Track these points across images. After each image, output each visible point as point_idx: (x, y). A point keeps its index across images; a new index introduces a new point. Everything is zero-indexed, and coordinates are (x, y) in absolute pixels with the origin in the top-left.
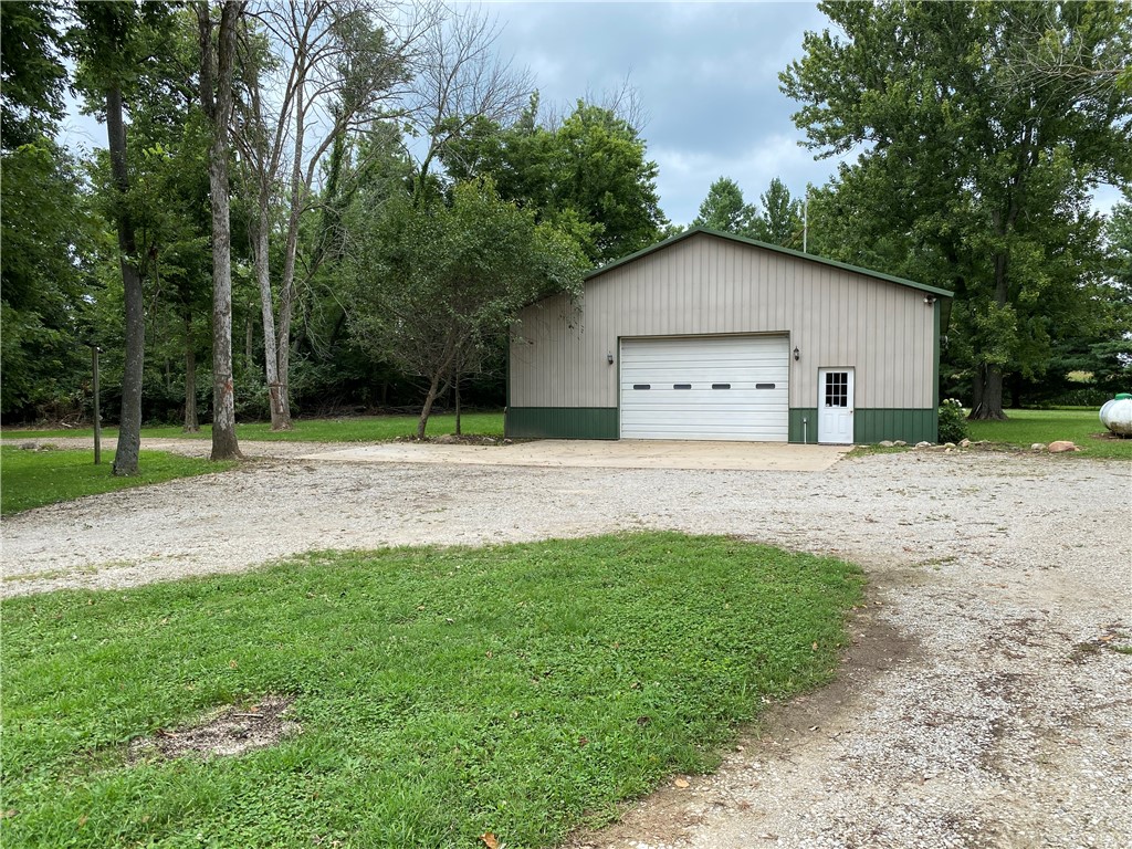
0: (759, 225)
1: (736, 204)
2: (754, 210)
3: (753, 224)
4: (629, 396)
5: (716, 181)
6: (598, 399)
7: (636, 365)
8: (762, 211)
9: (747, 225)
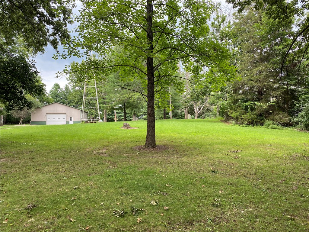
0: (63, 92)
1: (59, 88)
2: (62, 89)
3: (62, 92)
4: (48, 120)
5: (55, 83)
6: (43, 120)
7: (48, 116)
8: (64, 90)
9: (61, 92)
